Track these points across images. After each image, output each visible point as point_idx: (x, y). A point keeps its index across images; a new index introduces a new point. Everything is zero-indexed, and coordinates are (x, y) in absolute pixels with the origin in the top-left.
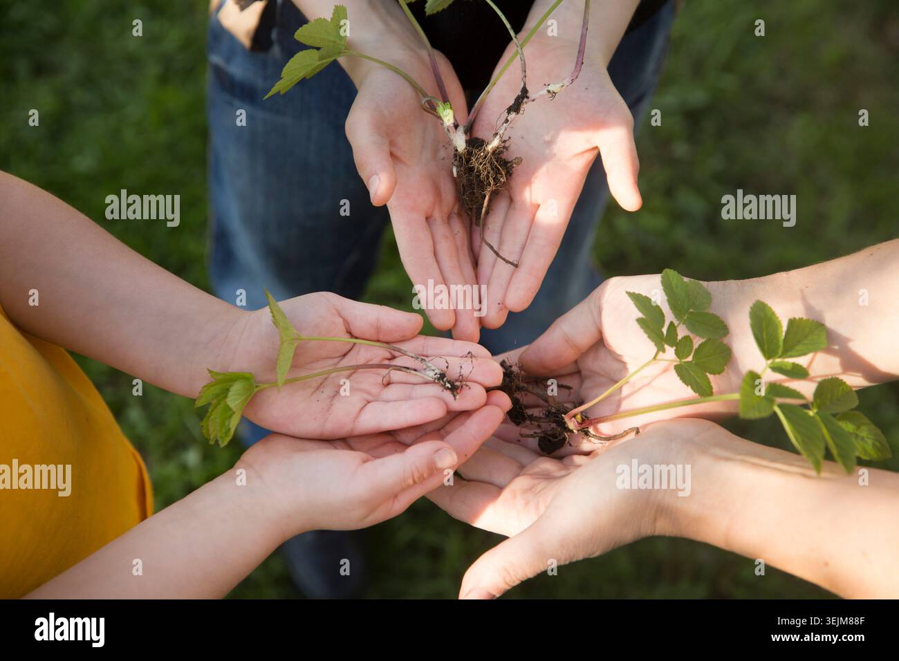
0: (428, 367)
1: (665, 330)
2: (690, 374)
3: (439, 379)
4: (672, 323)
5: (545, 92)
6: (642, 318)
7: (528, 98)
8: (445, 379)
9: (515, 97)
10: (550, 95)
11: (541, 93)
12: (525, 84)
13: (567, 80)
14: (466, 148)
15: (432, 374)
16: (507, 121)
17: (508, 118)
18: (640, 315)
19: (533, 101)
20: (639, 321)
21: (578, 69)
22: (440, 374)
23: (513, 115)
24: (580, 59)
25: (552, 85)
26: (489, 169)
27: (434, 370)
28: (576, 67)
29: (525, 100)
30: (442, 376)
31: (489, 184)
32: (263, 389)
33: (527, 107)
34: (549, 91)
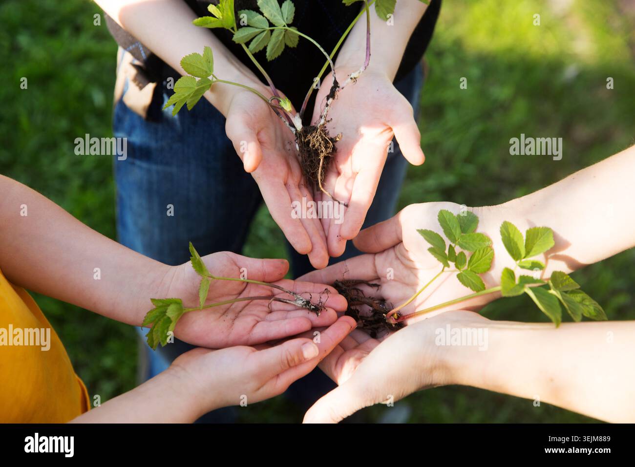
0: (298, 298)
1: (447, 252)
2: (468, 279)
3: (306, 305)
4: (450, 246)
5: (349, 80)
6: (432, 248)
7: (339, 87)
8: (310, 305)
9: (330, 88)
10: (353, 81)
11: (347, 82)
12: (335, 78)
13: (362, 68)
14: (302, 128)
15: (300, 302)
16: (327, 105)
17: (328, 103)
18: (429, 246)
19: (343, 88)
20: (430, 250)
21: (368, 59)
22: (306, 302)
23: (331, 100)
24: (368, 53)
25: (353, 74)
26: (321, 140)
27: (302, 300)
28: (366, 58)
29: (337, 89)
30: (308, 303)
31: (322, 152)
32: (189, 312)
33: (339, 93)
34: (351, 79)
